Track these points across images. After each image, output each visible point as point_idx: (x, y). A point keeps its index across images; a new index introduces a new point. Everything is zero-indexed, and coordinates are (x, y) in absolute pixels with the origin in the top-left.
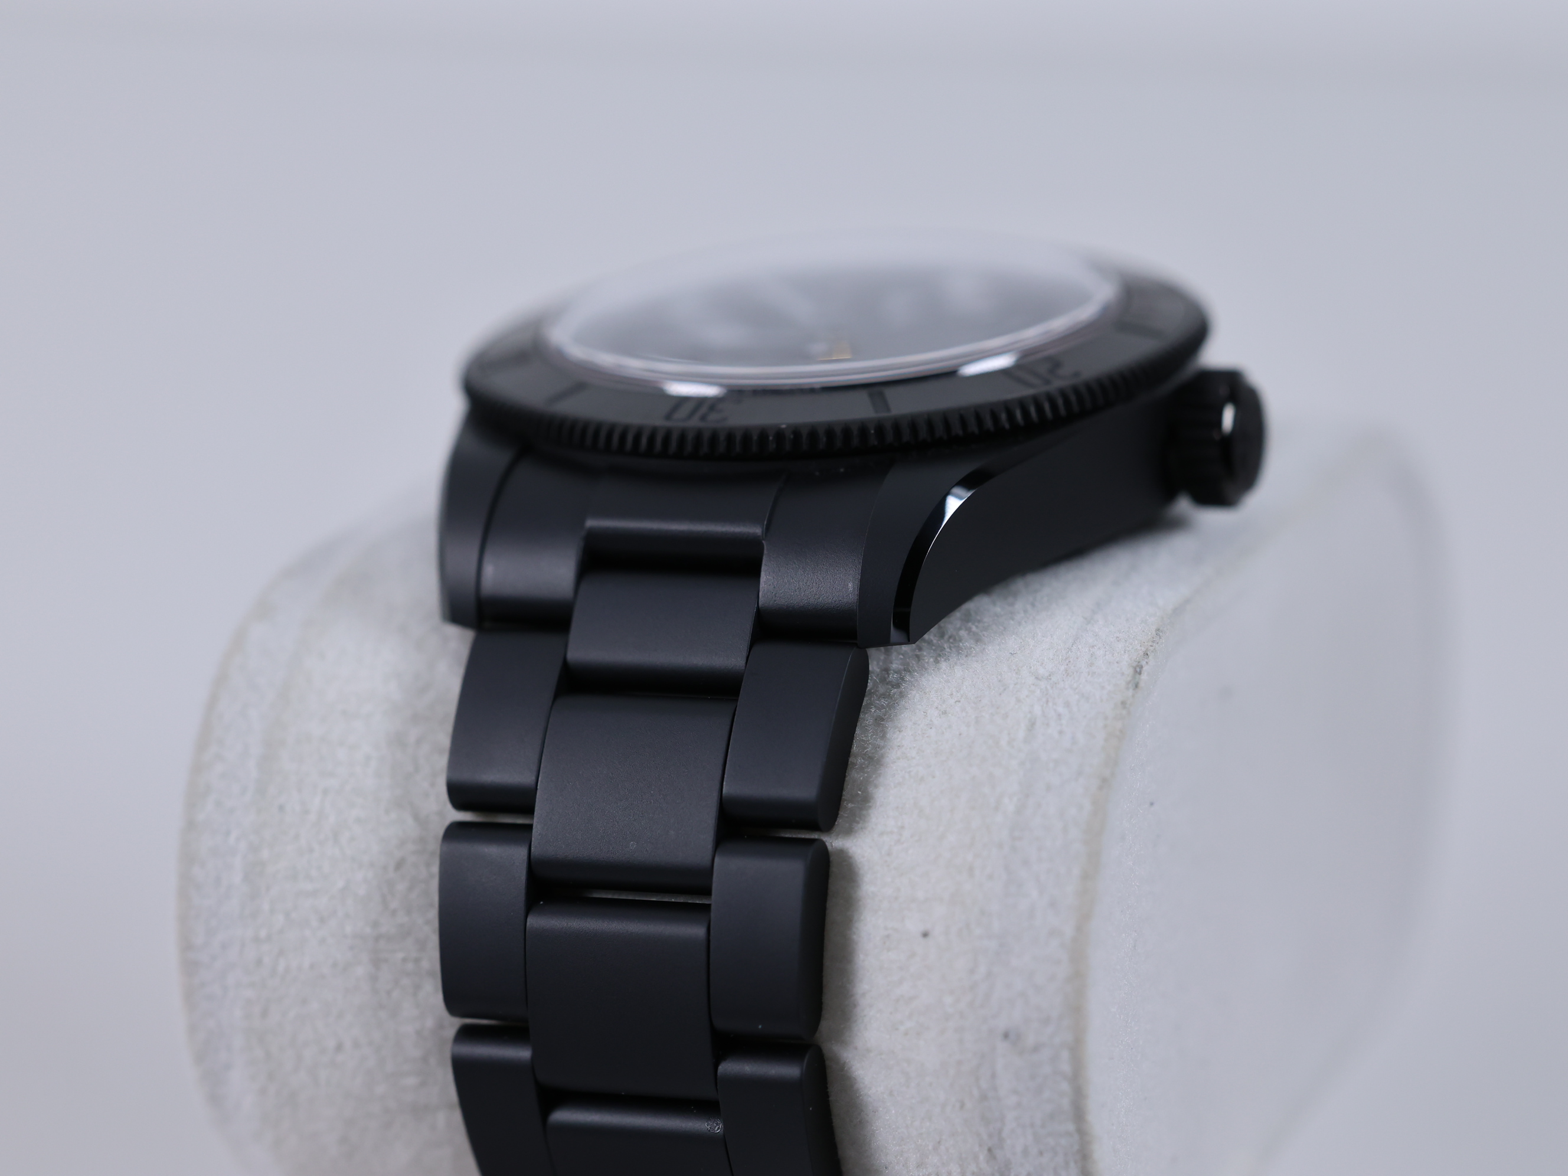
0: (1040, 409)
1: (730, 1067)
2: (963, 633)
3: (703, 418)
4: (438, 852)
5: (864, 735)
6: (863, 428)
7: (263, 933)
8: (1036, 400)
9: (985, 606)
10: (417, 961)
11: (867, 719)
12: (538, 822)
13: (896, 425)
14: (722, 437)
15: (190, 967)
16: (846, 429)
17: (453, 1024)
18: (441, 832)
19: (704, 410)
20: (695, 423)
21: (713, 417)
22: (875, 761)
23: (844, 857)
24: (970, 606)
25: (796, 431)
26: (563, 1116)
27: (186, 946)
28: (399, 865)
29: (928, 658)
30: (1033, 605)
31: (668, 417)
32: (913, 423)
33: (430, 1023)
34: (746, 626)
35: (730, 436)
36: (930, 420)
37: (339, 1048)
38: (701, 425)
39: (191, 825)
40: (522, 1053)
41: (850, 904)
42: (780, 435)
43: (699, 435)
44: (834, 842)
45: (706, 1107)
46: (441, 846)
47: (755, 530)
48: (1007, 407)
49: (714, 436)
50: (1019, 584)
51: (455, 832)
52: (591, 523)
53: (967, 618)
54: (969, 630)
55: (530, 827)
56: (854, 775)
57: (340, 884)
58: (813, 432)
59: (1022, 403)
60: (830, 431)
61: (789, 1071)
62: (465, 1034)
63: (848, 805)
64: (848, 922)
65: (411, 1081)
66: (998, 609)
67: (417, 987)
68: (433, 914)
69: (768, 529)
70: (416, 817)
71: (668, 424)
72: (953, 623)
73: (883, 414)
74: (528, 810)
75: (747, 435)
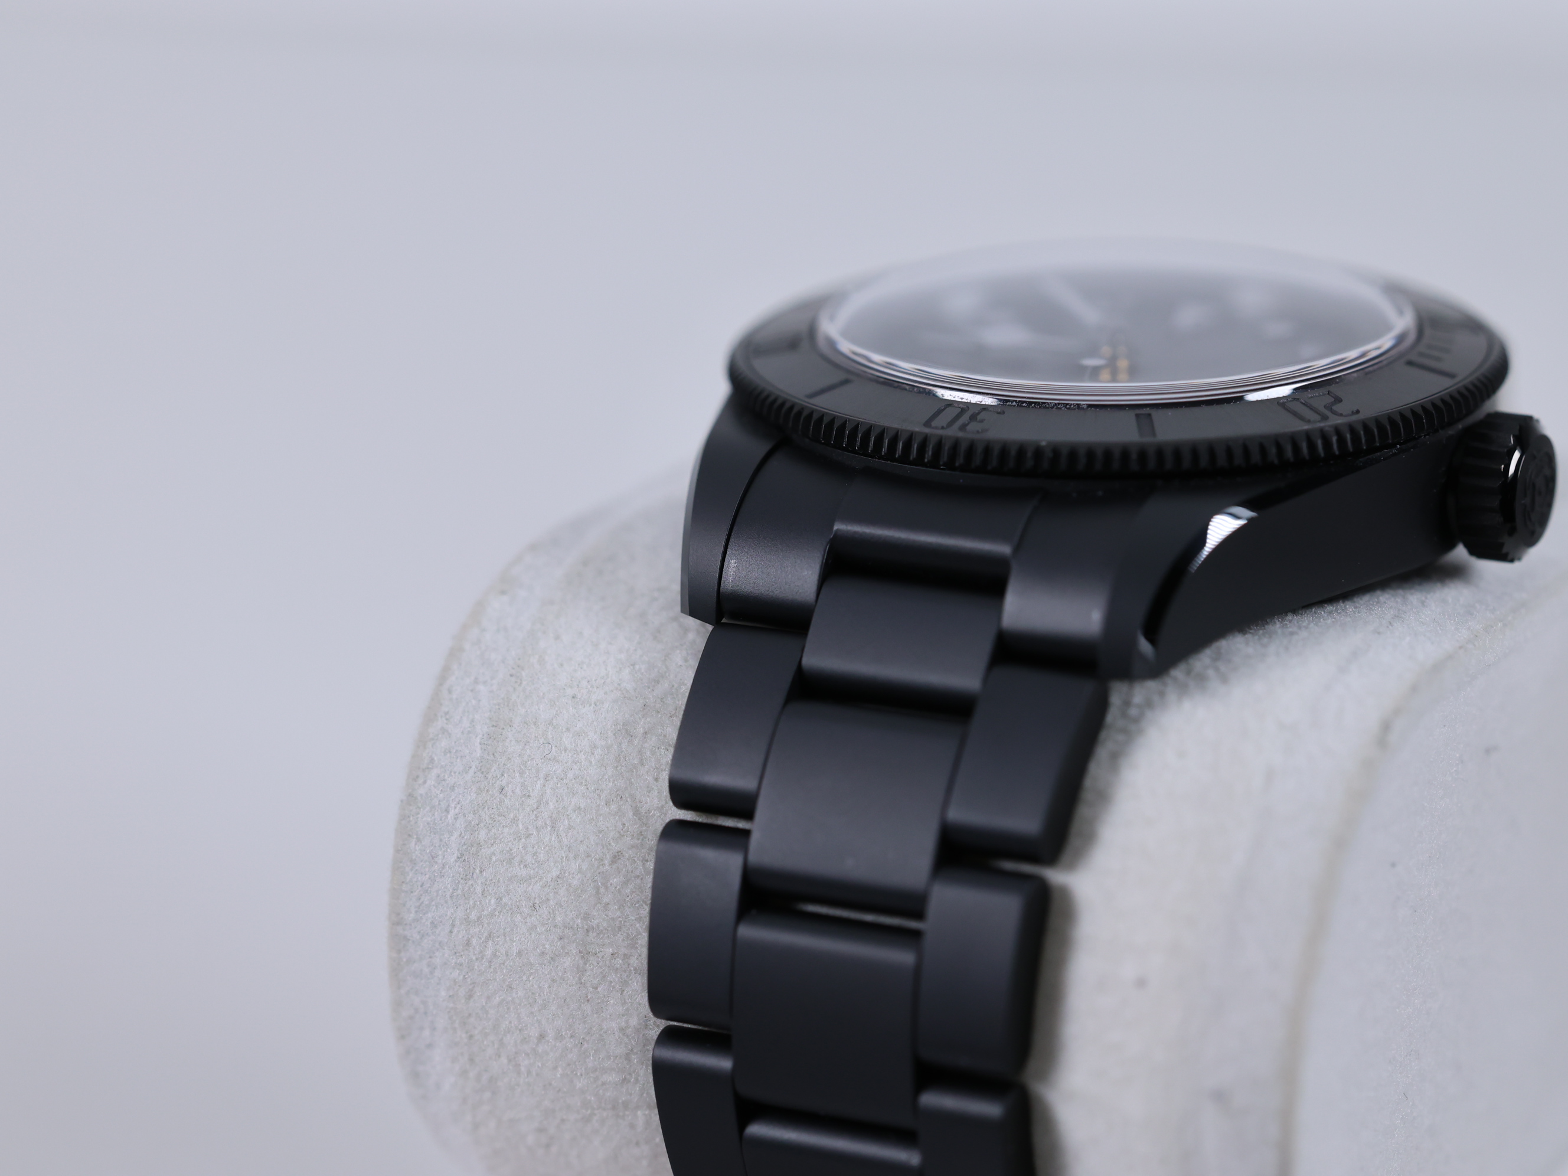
0: (1312, 445)
1: (931, 1099)
2: (1211, 672)
3: (963, 428)
4: (655, 848)
5: (1096, 770)
6: (1125, 452)
7: (473, 916)
8: (1308, 436)
9: (1238, 645)
10: (626, 957)
11: (1102, 752)
12: (758, 828)
13: (1160, 451)
14: (980, 449)
15: (398, 941)
16: (1108, 452)
17: (655, 1027)
18: (660, 827)
19: (965, 418)
20: (953, 432)
21: (973, 427)
22: (1104, 797)
23: (1065, 894)
24: (1223, 644)
25: (1056, 450)
26: (758, 1130)
27: (397, 921)
28: (616, 857)
29: (1172, 696)
30: (1287, 649)
31: (927, 424)
32: (1177, 450)
33: (634, 1022)
34: (984, 648)
35: (988, 449)
36: (1194, 449)
37: (542, 1037)
38: (960, 434)
39: (410, 799)
40: (724, 1063)
41: (1065, 942)
42: (1038, 452)
43: (956, 444)
44: (1055, 876)
45: (904, 1136)
46: (658, 845)
47: (1003, 549)
48: (1277, 441)
49: (971, 447)
50: (1276, 626)
51: (673, 831)
52: (839, 526)
53: (1218, 657)
54: (1217, 669)
55: (746, 833)
56: (1083, 811)
57: (555, 873)
58: (1073, 452)
59: (1293, 439)
60: (1090, 452)
61: (989, 1109)
62: (668, 1037)
63: (1074, 841)
64: (1061, 962)
65: (612, 1078)
66: (1250, 650)
67: (625, 983)
68: (645, 911)
69: (1017, 549)
70: (637, 812)
71: (927, 430)
72: (1203, 660)
73: (1148, 439)
74: (748, 814)
75: (1005, 449)
